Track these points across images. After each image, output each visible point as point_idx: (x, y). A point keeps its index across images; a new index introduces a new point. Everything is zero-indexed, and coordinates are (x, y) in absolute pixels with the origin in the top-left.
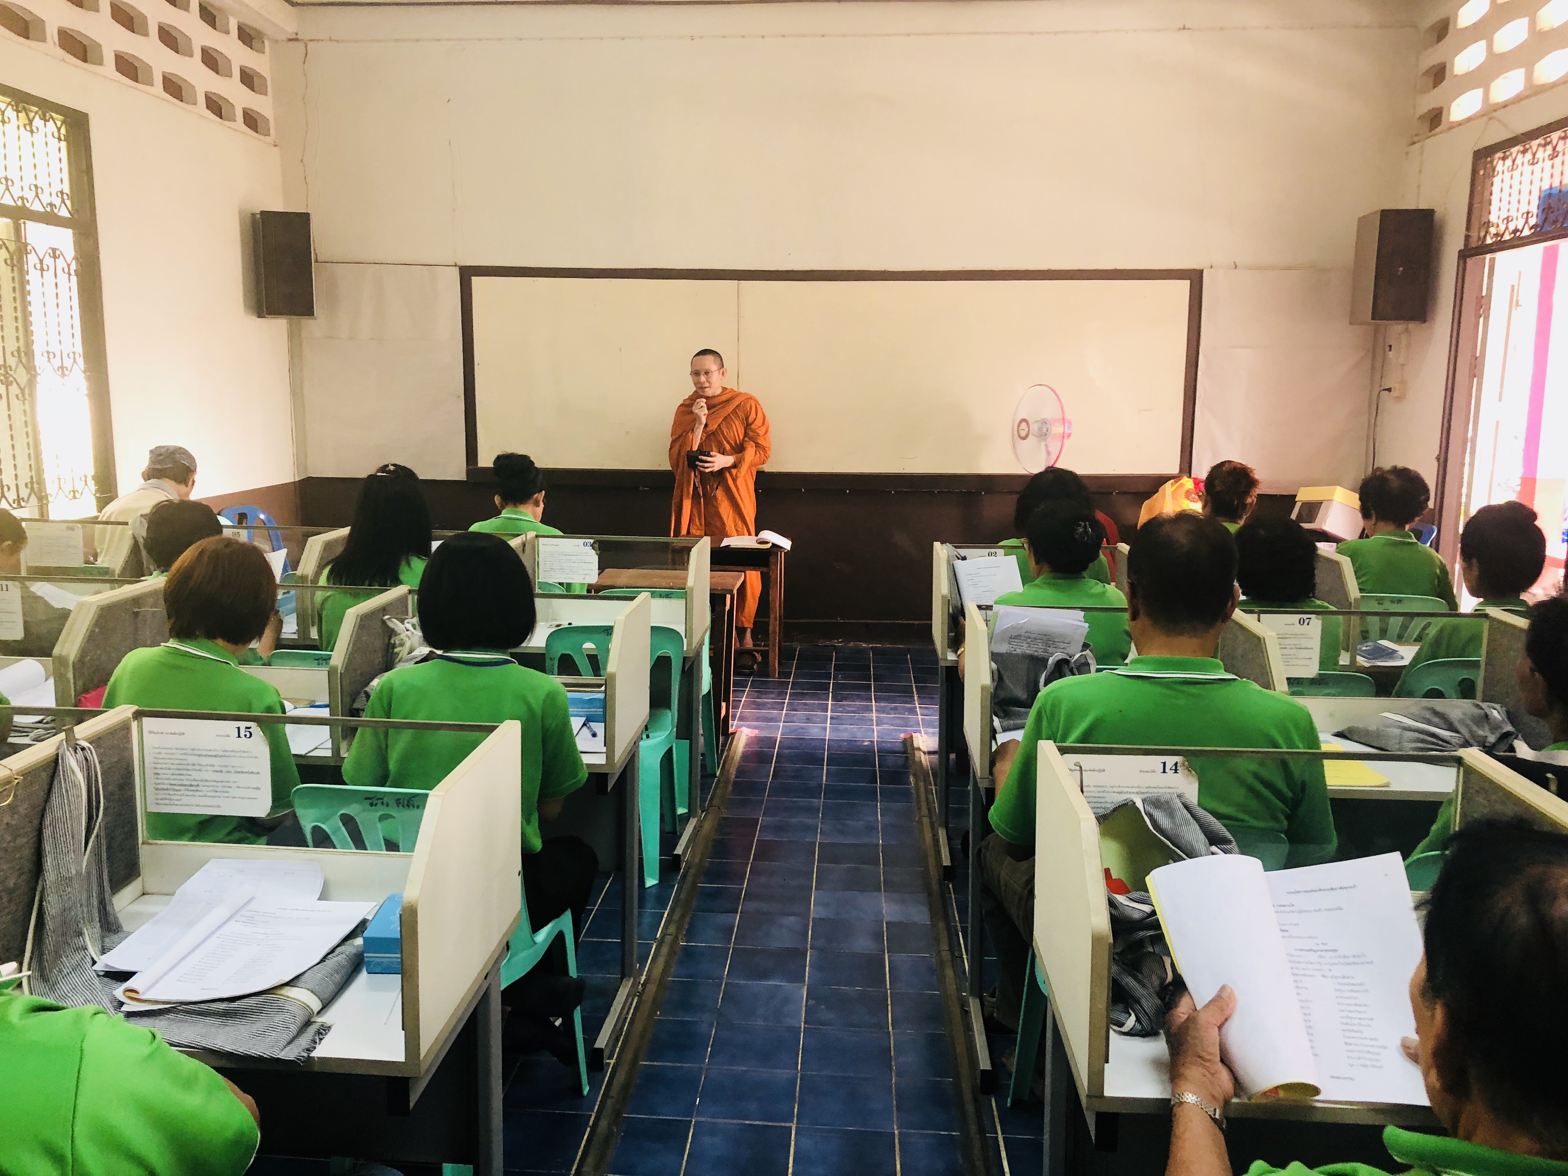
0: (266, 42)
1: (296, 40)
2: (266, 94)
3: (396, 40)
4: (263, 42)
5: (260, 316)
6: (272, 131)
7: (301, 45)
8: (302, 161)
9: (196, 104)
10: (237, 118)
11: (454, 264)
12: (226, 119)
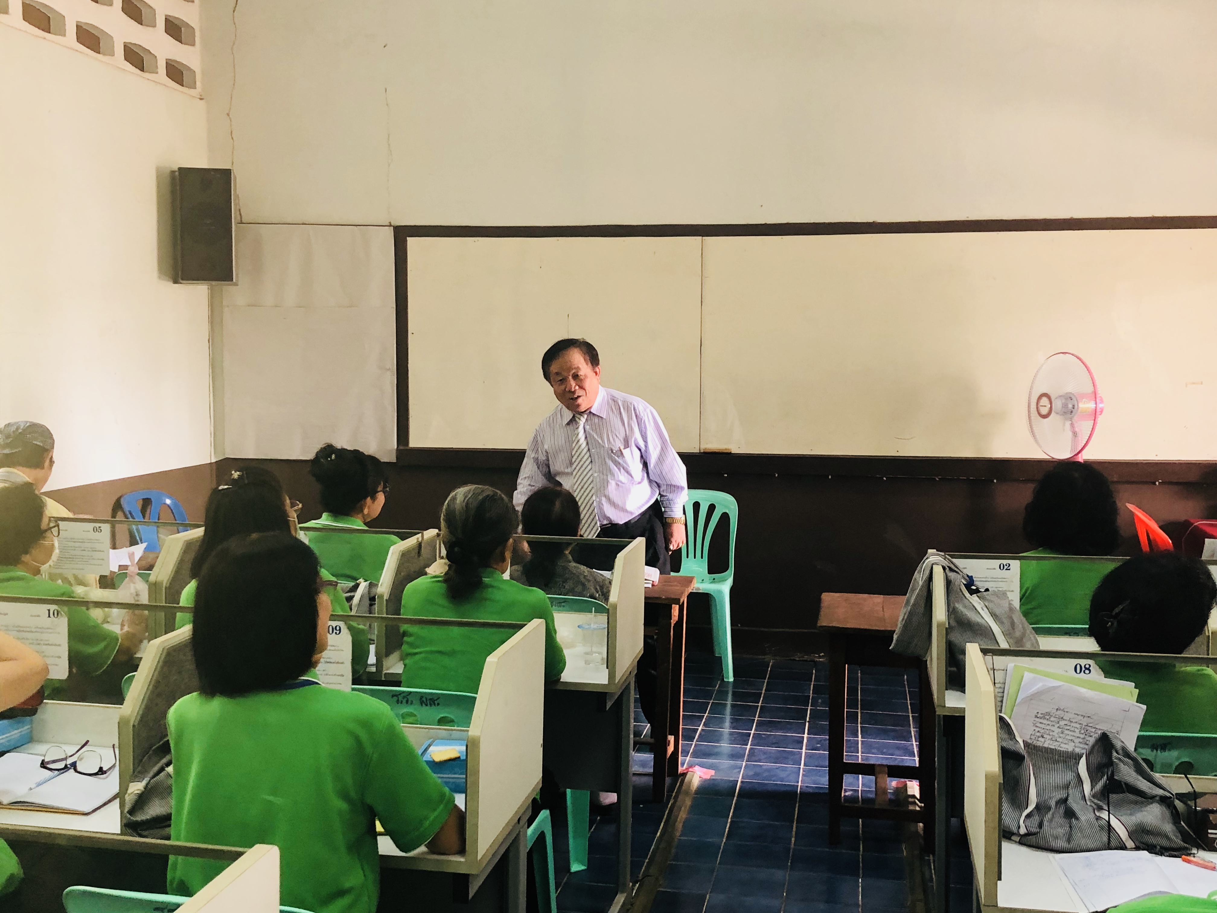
2: (193, 44)
5: (176, 282)
6: (198, 84)
8: (228, 115)
9: (113, 55)
10: (159, 70)
11: (388, 224)
12: (146, 71)
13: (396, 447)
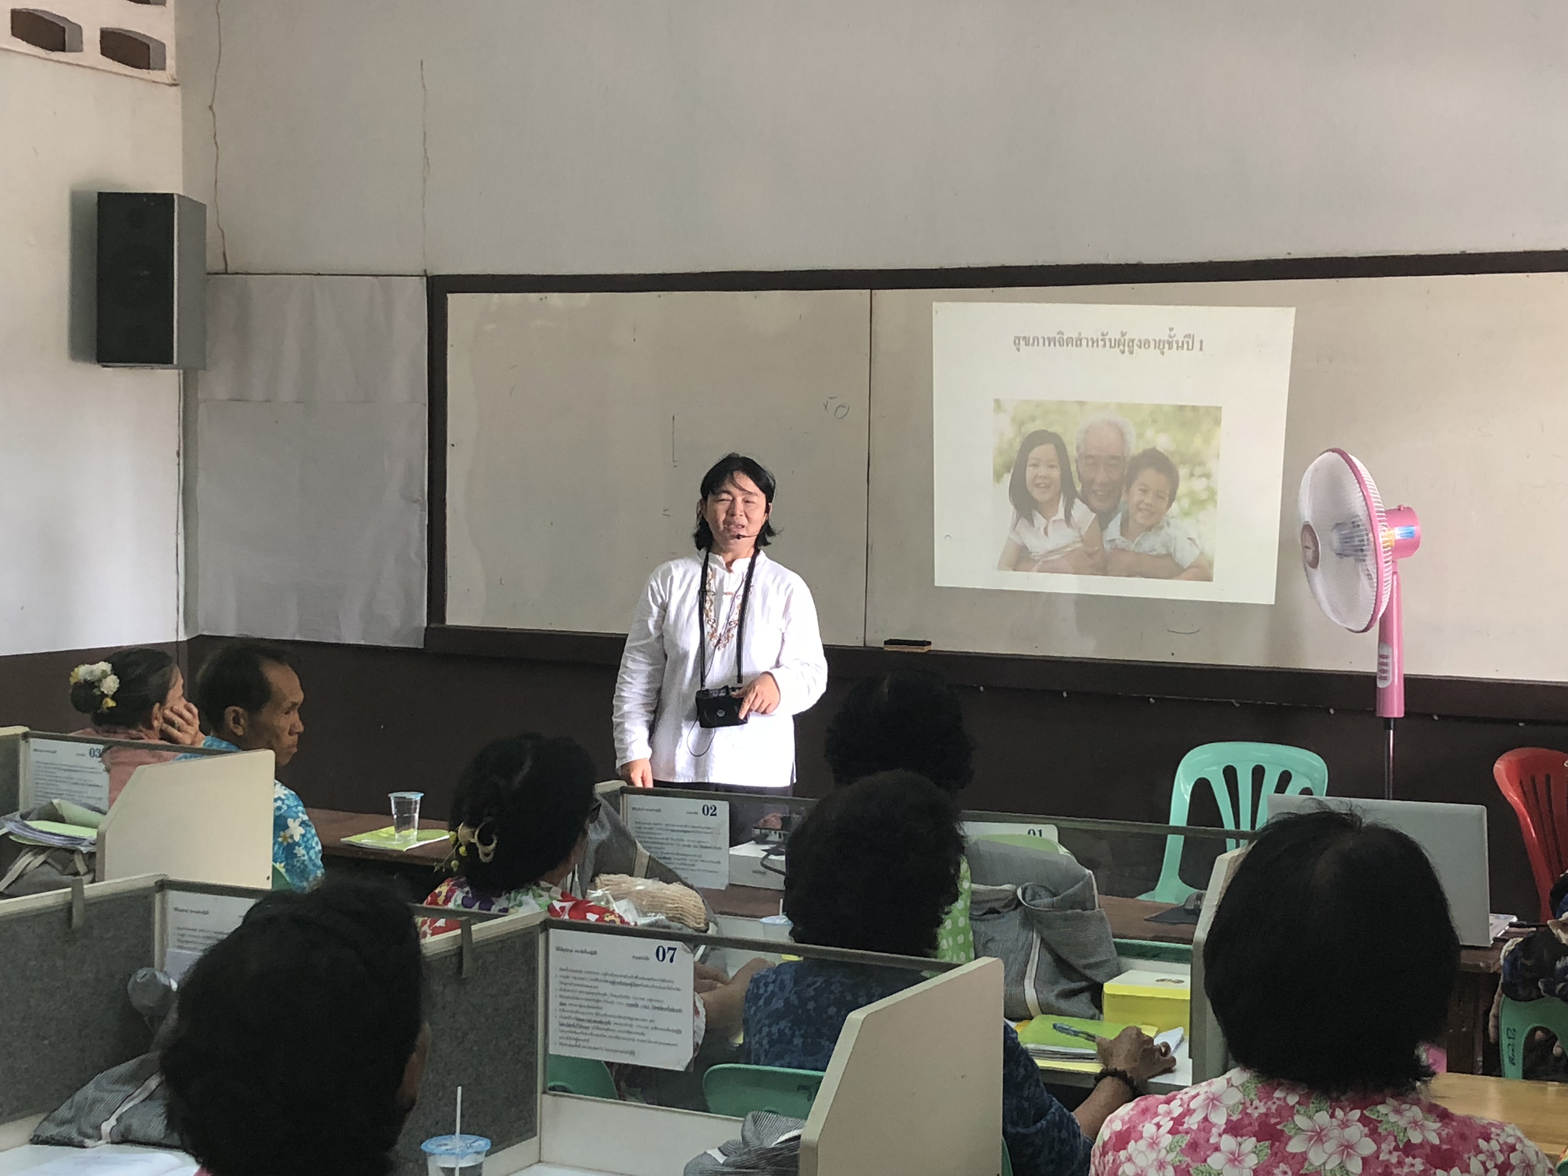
5: (100, 363)
6: (170, 63)
8: (211, 107)
10: (85, 47)
11: (422, 273)
12: (63, 49)
13: (425, 625)
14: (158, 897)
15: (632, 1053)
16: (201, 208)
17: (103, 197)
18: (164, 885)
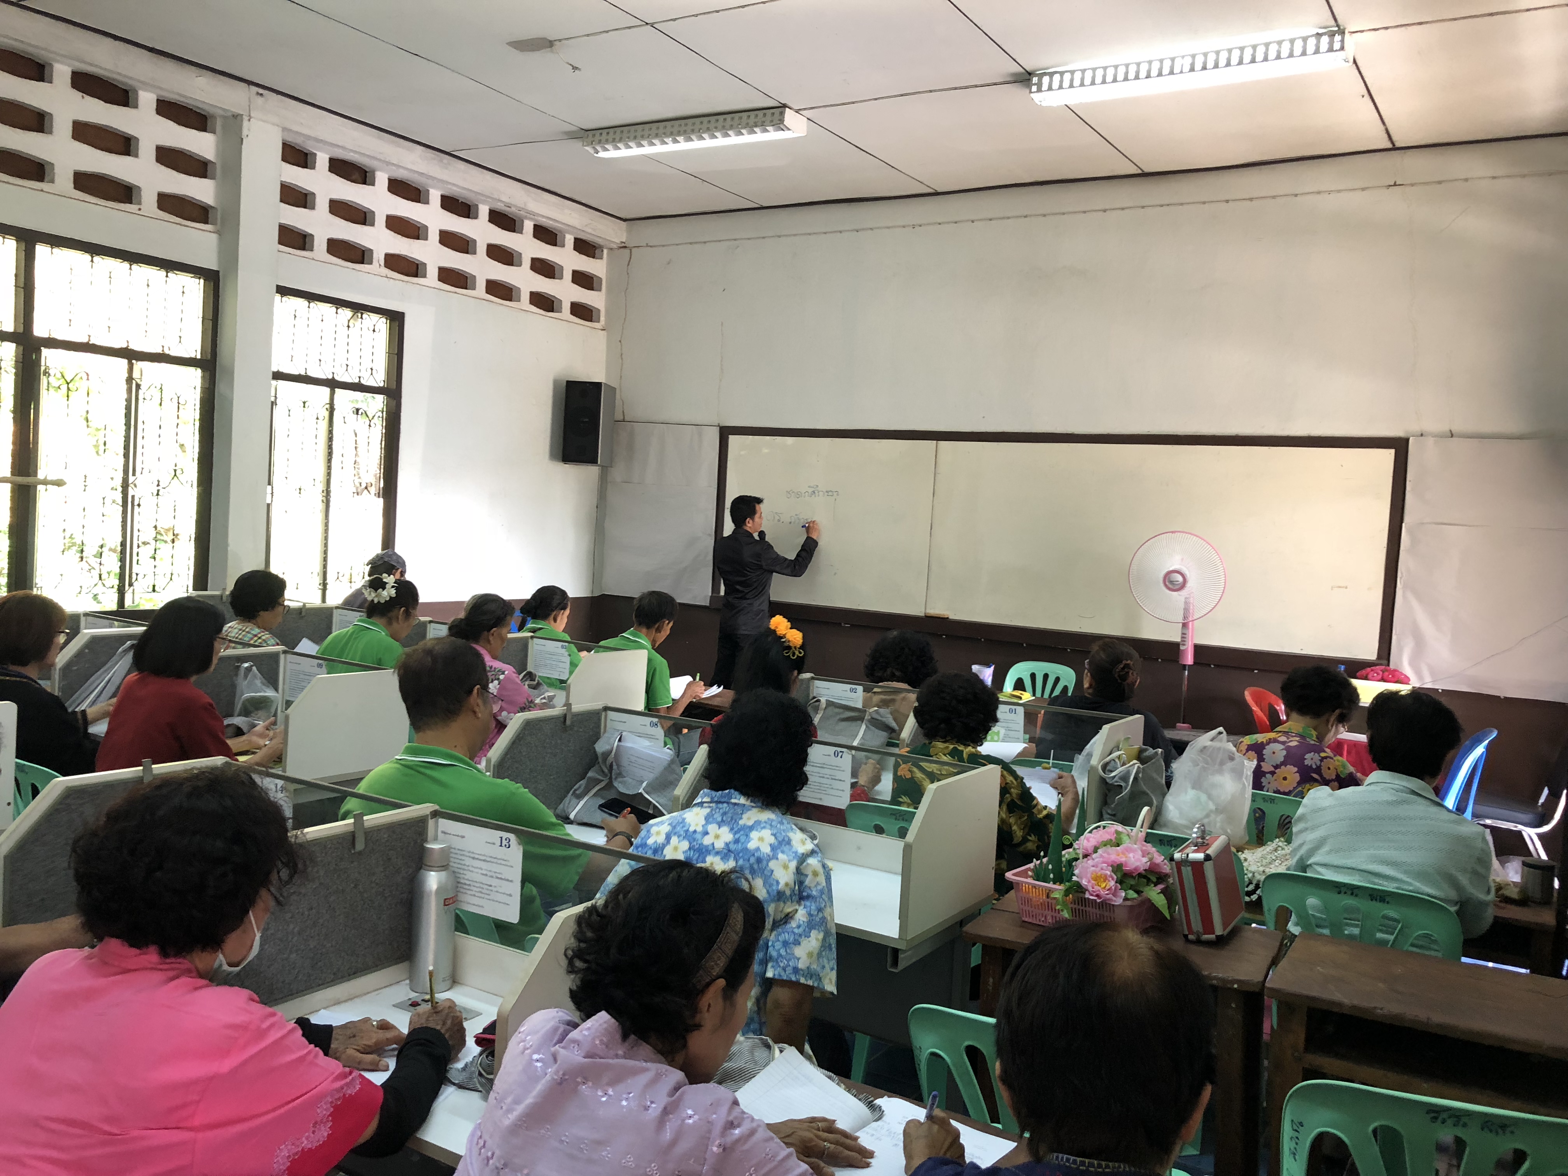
0: (605, 251)
1: (625, 247)
2: (600, 290)
3: (691, 243)
4: (602, 251)
5: (564, 463)
6: (602, 318)
7: (627, 251)
8: (620, 341)
9: (520, 301)
10: (563, 310)
11: (717, 424)
12: (552, 311)
13: (710, 594)
14: (603, 713)
15: (821, 799)
16: (614, 389)
17: (568, 382)
18: (606, 709)
